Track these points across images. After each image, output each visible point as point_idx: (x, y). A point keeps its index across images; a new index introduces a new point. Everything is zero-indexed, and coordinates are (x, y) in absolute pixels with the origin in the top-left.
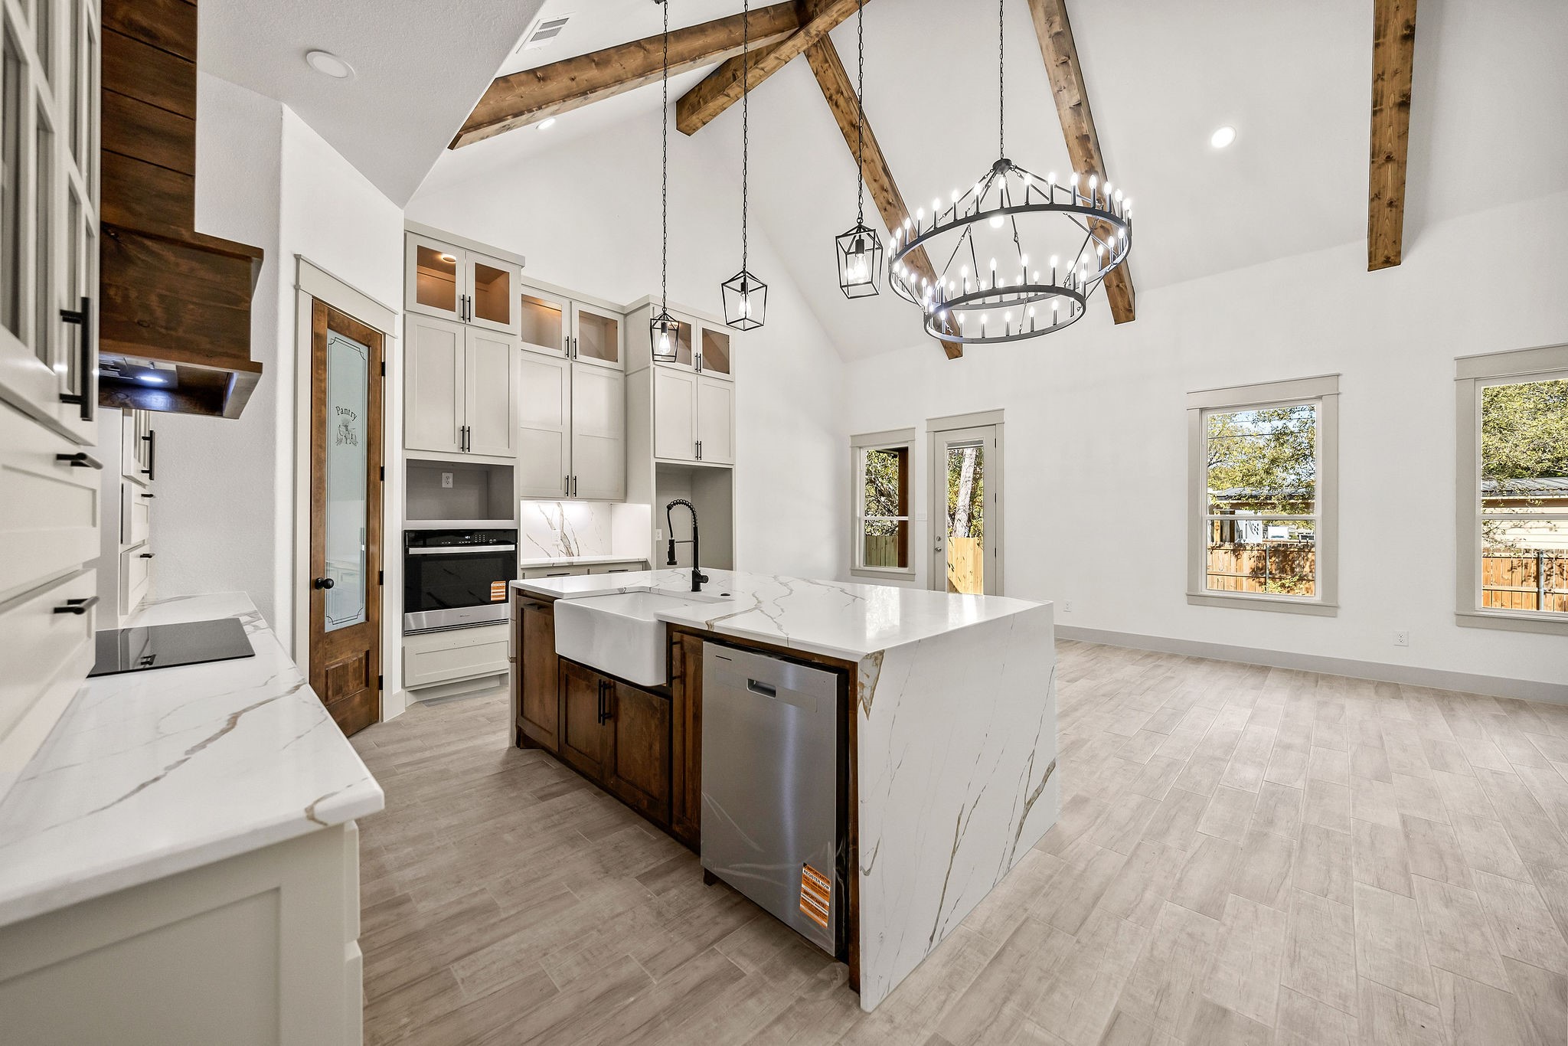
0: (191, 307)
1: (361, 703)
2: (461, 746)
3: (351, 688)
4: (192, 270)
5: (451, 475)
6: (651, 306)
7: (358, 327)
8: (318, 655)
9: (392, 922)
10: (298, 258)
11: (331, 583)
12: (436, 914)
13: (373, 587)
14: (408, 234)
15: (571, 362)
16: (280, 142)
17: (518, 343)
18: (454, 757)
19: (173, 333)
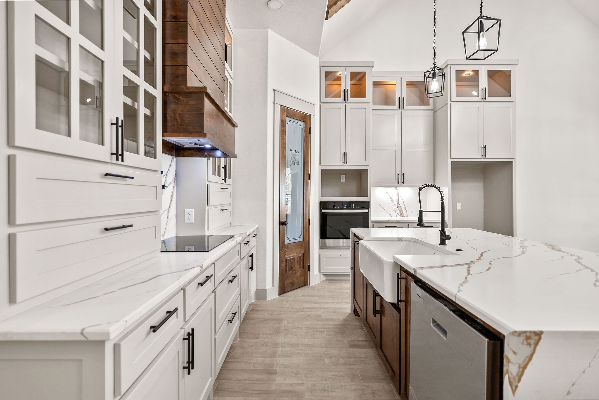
0: (187, 116)
1: (301, 276)
2: (332, 306)
3: (296, 268)
4: (187, 101)
5: (344, 176)
6: (449, 66)
7: (299, 114)
8: (283, 253)
9: (265, 381)
10: (274, 90)
11: (286, 223)
12: (281, 386)
13: (306, 226)
14: (322, 68)
15: (402, 111)
16: (267, 45)
17: (371, 106)
18: (327, 310)
19: (182, 127)
